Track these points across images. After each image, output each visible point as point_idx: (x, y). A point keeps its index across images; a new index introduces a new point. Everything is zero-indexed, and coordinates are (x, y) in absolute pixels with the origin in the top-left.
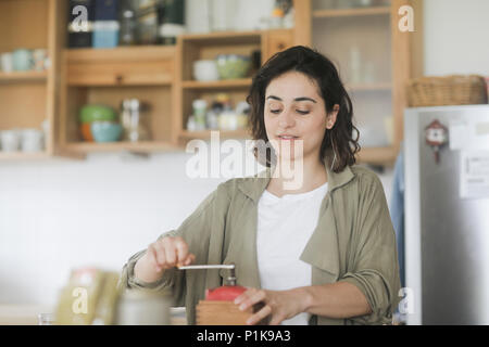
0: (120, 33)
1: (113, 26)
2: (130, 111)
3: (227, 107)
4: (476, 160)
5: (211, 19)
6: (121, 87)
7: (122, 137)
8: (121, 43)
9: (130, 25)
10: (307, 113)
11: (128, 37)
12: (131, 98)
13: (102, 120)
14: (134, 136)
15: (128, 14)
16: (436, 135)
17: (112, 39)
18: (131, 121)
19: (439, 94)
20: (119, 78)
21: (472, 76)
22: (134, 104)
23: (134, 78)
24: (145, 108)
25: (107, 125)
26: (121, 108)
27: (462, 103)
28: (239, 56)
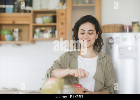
0: (14, 9)
1: (12, 6)
2: (16, 32)
3: (45, 31)
4: (122, 48)
5: (41, 5)
6: (14, 25)
7: (13, 39)
8: (14, 11)
9: (17, 6)
10: (92, 34)
11: (16, 10)
12: (16, 28)
13: (8, 34)
14: (17, 39)
15: (16, 3)
16: (111, 41)
17: (11, 10)
18: (16, 35)
19: (111, 29)
20: (14, 22)
21: (120, 24)
22: (17, 30)
23: (18, 22)
24: (20, 31)
25: (9, 36)
26: (13, 31)
27: (117, 32)
28: (49, 17)
